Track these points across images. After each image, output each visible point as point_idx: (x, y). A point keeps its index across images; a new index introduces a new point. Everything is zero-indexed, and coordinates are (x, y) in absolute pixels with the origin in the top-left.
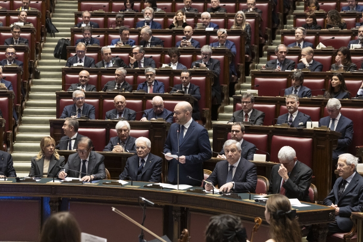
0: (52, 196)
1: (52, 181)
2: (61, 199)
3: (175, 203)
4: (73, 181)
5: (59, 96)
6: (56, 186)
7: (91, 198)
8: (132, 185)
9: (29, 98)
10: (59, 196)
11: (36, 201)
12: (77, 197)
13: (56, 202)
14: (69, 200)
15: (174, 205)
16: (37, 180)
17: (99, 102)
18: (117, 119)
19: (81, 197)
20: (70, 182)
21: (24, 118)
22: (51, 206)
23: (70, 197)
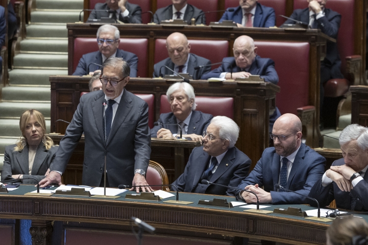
0: (36, 218)
1: (36, 191)
2: (53, 223)
3: (251, 233)
4: (73, 192)
5: (74, 32)
6: (42, 201)
7: (104, 222)
8: (177, 199)
9: (25, 34)
10: (47, 219)
11: (7, 227)
12: (80, 221)
13: (42, 229)
14: (65, 226)
15: (249, 237)
16: (9, 189)
17: (148, 44)
18: (174, 77)
19: (86, 221)
20: (68, 192)
21: (16, 72)
22: (34, 236)
23: (68, 220)
